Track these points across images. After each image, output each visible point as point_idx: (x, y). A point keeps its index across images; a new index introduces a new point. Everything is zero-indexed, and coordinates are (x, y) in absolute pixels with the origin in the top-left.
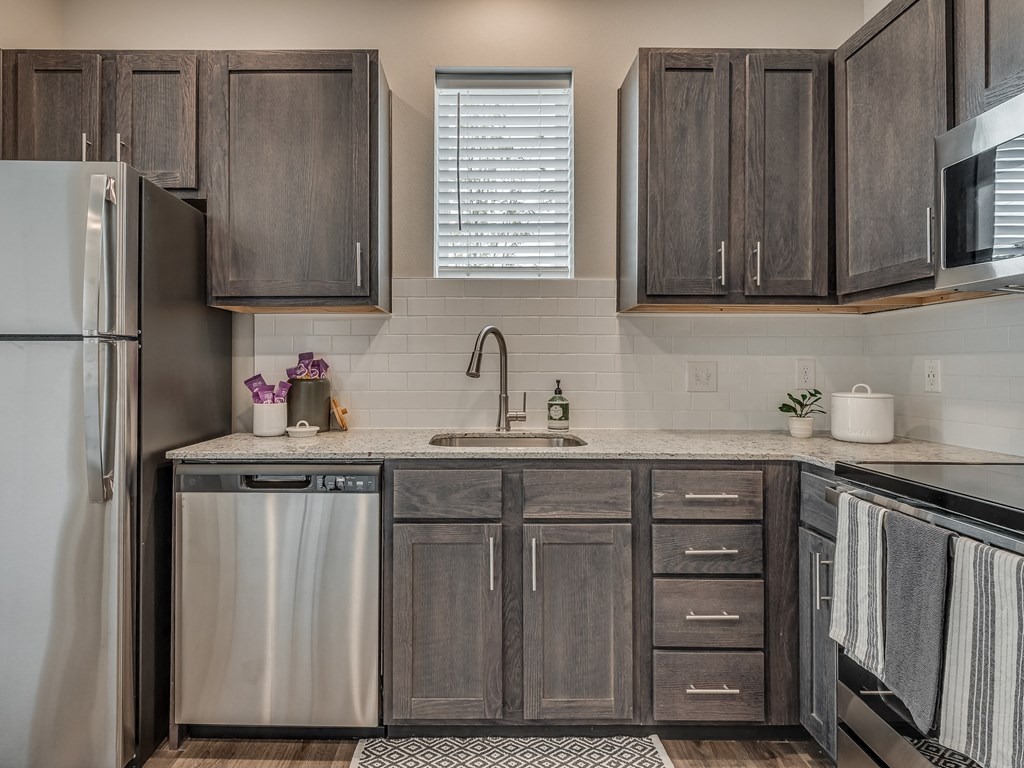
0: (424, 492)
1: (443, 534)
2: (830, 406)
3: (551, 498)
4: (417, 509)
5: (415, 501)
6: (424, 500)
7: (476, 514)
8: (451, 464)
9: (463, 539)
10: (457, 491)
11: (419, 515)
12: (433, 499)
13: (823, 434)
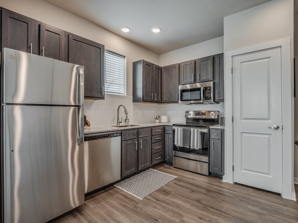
0: (126, 135)
1: (129, 142)
2: (161, 118)
3: (142, 134)
4: (126, 138)
5: (125, 137)
6: (126, 137)
7: (133, 138)
8: (129, 130)
9: (132, 142)
10: (131, 134)
11: (126, 139)
12: (128, 136)
13: (160, 122)
